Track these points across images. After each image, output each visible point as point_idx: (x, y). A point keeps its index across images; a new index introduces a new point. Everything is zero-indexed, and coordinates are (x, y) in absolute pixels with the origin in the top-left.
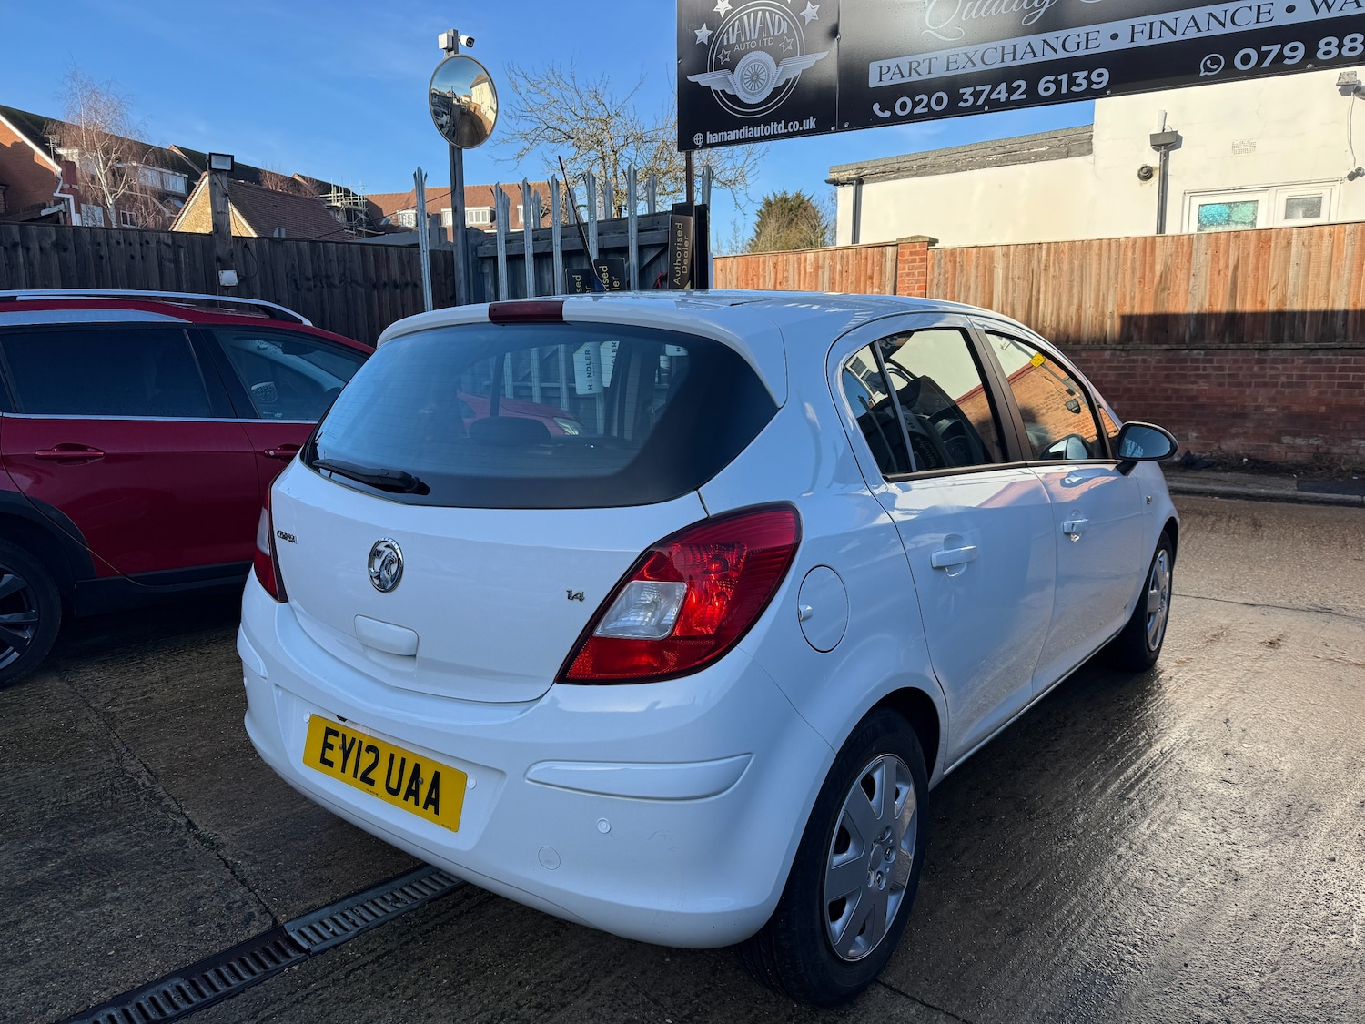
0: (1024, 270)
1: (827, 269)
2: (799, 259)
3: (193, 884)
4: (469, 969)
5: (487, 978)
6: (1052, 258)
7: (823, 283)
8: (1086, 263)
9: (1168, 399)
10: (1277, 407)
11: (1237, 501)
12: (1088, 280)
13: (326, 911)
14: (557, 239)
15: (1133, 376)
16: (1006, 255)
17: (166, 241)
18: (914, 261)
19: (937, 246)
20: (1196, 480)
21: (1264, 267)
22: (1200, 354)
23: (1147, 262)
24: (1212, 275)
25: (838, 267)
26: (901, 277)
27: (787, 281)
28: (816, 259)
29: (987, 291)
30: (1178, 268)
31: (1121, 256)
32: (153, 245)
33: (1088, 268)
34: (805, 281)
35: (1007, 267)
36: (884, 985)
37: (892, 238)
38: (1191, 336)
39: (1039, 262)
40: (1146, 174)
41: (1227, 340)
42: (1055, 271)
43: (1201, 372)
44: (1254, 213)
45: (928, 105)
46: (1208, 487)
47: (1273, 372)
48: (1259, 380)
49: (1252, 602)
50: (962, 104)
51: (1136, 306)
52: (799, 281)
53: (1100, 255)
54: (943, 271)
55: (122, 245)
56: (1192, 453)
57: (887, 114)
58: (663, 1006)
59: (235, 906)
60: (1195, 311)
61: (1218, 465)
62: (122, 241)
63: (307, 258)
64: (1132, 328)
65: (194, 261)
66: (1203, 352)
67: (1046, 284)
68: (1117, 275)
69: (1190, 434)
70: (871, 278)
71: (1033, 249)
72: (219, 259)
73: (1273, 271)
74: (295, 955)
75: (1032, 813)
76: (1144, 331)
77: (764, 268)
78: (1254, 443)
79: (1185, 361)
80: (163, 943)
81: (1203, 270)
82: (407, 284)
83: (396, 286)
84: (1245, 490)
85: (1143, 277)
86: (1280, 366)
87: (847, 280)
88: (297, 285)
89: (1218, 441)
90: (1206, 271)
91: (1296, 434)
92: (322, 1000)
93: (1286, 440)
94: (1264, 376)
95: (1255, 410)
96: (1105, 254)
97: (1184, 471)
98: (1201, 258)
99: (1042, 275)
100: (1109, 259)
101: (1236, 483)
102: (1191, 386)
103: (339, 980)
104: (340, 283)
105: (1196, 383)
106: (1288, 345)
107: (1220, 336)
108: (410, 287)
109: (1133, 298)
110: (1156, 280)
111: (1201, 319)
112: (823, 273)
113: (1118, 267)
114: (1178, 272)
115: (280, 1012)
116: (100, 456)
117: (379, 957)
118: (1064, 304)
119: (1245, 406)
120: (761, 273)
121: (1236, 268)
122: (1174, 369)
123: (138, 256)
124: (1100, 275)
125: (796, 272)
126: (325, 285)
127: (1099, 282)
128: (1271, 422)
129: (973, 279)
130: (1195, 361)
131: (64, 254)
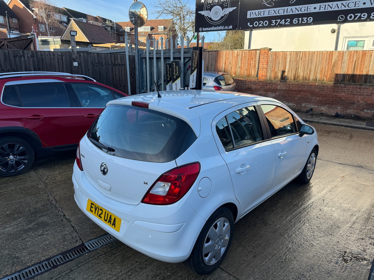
0: (295, 59)
1: (240, 56)
2: (233, 52)
3: (64, 231)
4: (126, 257)
5: (129, 260)
6: (303, 56)
7: (239, 60)
8: (313, 58)
9: (333, 97)
10: (363, 101)
11: (349, 128)
12: (313, 63)
13: (94, 240)
14: (162, 54)
15: (323, 90)
16: (291, 54)
17: (59, 54)
18: (265, 55)
19: (272, 50)
20: (338, 121)
21: (363, 61)
22: (343, 85)
23: (330, 58)
24: (348, 63)
25: (244, 55)
26: (261, 59)
27: (229, 59)
28: (237, 53)
29: (284, 64)
30: (339, 60)
31: (323, 56)
32: (56, 55)
33: (313, 59)
34: (234, 59)
35: (291, 58)
36: (220, 268)
37: (259, 48)
38: (341, 80)
39: (300, 57)
40: (333, 31)
41: (351, 82)
42: (304, 60)
43: (343, 90)
44: (364, 44)
45: (263, 24)
46: (341, 123)
47: (363, 92)
48: (359, 93)
49: (341, 163)
50: (272, 25)
51: (326, 71)
52: (232, 59)
53: (317, 56)
54: (272, 58)
55: (48, 56)
56: (338, 113)
57: (252, 26)
58: (168, 270)
59: (74, 237)
60: (343, 73)
61: (345, 117)
62: (48, 55)
63: (96, 58)
64: (325, 77)
65: (67, 60)
66: (344, 85)
67: (301, 63)
68: (321, 62)
69: (338, 107)
70: (252, 59)
71: (298, 53)
72: (73, 59)
73: (366, 63)
74: (87, 251)
75: (266, 224)
76: (328, 78)
77: (223, 55)
78: (356, 111)
79: (338, 87)
80: (57, 246)
81: (346, 61)
82: (122, 65)
83: (120, 65)
84: (351, 125)
85: (329, 63)
86: (365, 90)
87: (246, 59)
88: (93, 65)
89: (346, 110)
90: (347, 61)
91: (368, 109)
92: (92, 263)
93: (365, 111)
94: (360, 93)
95: (357, 102)
96: (318, 55)
97: (335, 118)
98: (346, 58)
99: (300, 60)
100: (319, 57)
101: (349, 123)
102: (339, 94)
103: (96, 258)
104: (105, 64)
105: (341, 93)
106: (368, 84)
107: (349, 80)
108: (123, 65)
109: (325, 68)
110: (333, 63)
111: (344, 75)
112: (239, 57)
113: (322, 59)
114: (339, 61)
115: (83, 265)
116: (43, 118)
117: (105, 253)
118: (306, 69)
119: (354, 101)
120: (222, 56)
121: (356, 61)
122: (335, 89)
123: (52, 58)
124: (316, 61)
125: (232, 56)
126: (101, 65)
127: (316, 63)
128: (361, 106)
129: (281, 61)
130: (342, 87)
131: (33, 58)
